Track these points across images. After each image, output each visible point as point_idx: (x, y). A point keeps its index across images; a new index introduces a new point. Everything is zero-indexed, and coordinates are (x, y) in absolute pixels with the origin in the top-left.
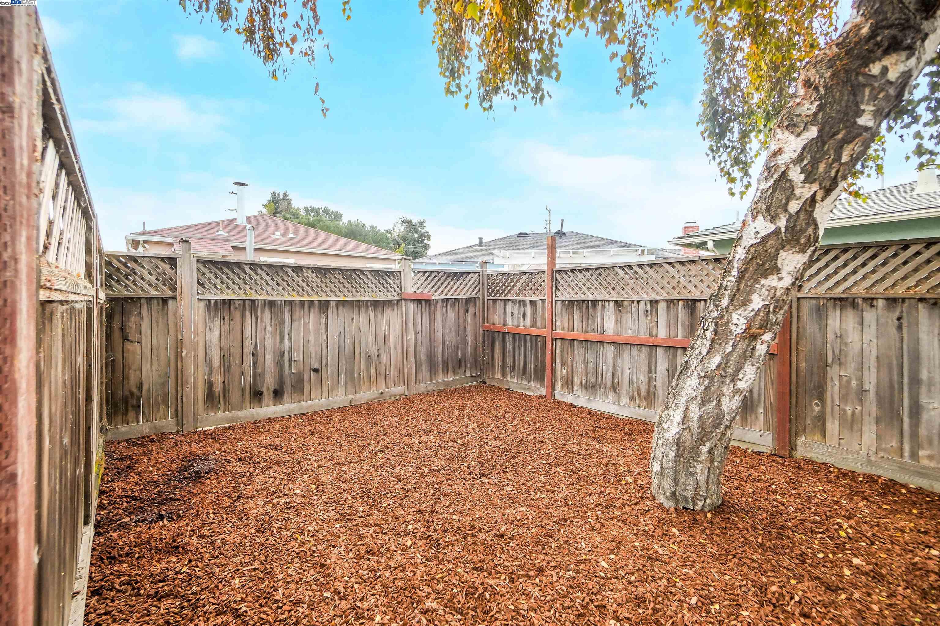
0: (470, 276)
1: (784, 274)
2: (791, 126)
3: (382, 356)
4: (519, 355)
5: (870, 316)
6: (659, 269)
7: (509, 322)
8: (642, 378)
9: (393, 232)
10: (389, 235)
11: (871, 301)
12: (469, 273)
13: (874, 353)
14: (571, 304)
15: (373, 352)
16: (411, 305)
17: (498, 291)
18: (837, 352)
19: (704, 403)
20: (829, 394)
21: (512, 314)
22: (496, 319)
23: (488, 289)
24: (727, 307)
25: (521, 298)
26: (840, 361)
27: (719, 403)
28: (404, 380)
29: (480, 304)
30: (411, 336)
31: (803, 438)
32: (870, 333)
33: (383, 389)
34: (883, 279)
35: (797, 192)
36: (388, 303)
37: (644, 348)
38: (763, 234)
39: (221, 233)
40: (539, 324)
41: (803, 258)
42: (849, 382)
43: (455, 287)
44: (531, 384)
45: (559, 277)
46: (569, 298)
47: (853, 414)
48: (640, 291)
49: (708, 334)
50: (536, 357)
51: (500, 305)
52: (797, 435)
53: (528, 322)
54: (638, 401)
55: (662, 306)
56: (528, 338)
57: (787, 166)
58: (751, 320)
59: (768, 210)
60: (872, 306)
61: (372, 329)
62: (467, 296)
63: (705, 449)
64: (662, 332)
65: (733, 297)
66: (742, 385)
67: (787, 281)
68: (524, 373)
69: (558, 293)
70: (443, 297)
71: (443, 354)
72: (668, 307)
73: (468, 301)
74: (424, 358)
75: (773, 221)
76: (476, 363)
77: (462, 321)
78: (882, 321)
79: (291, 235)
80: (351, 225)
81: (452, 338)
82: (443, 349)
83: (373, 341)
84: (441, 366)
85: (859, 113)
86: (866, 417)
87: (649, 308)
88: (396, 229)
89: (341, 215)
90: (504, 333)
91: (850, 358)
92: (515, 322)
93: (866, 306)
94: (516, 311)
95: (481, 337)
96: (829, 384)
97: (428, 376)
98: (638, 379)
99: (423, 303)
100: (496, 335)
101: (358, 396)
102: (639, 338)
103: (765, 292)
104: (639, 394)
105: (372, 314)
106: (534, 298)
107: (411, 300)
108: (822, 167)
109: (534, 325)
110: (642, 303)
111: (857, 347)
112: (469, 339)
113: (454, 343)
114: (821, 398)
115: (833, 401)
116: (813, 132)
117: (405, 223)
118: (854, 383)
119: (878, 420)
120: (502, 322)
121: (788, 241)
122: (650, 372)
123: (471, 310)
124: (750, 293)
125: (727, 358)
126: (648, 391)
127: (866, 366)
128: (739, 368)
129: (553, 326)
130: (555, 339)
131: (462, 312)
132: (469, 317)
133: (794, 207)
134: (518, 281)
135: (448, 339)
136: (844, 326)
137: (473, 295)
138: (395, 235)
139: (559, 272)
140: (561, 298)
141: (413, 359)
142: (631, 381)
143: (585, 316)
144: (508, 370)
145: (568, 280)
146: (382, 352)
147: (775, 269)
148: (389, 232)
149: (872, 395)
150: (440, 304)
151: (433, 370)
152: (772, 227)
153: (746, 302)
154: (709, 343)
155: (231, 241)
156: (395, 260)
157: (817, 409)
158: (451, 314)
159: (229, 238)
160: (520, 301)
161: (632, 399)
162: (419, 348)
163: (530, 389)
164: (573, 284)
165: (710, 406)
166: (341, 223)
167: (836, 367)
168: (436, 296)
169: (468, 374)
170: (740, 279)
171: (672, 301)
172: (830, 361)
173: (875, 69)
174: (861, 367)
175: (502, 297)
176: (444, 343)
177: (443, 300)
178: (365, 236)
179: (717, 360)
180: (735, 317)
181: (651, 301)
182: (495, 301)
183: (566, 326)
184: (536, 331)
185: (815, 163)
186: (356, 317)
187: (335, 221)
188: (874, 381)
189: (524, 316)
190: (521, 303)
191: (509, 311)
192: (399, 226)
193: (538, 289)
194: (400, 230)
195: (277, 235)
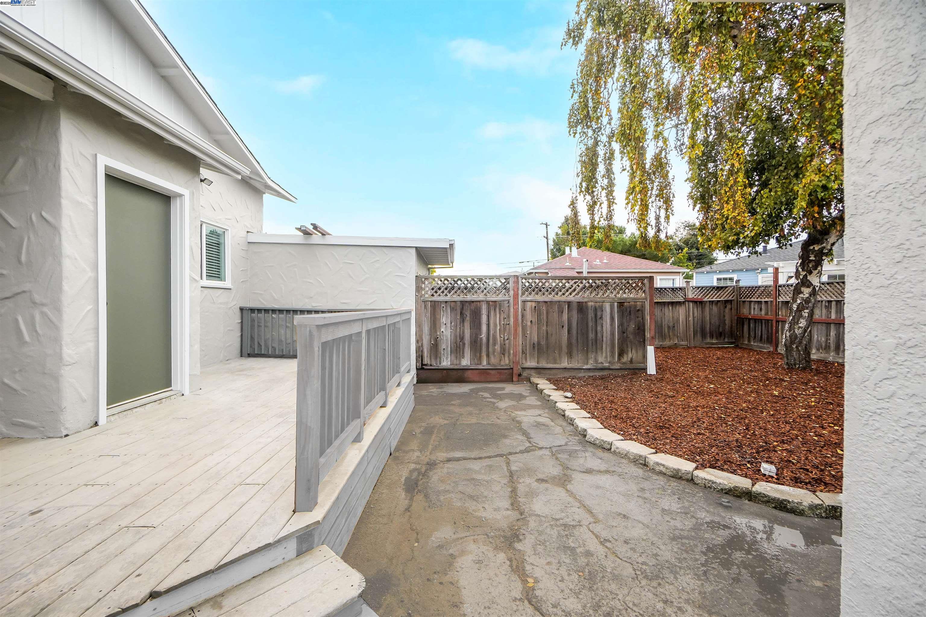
0: (728, 288)
3: (676, 327)
4: (758, 330)
6: (832, 285)
7: (752, 313)
8: (823, 339)
9: (674, 237)
10: (670, 241)
12: (727, 287)
15: (671, 324)
16: (691, 304)
17: (746, 296)
21: (754, 309)
22: (745, 311)
23: (740, 295)
25: (759, 300)
27: (794, 331)
28: (687, 339)
29: (734, 305)
30: (691, 319)
33: (676, 342)
36: (679, 303)
37: (824, 324)
39: (568, 264)
40: (769, 313)
43: (718, 294)
44: (765, 345)
45: (780, 288)
46: (785, 300)
48: (823, 296)
50: (768, 331)
51: (747, 305)
53: (763, 312)
54: (821, 351)
55: (834, 304)
56: (763, 321)
61: (671, 314)
62: (726, 299)
63: (794, 346)
64: (833, 316)
68: (761, 340)
69: (780, 297)
70: (709, 300)
71: (710, 329)
72: (837, 304)
73: (726, 302)
74: (699, 330)
76: (732, 334)
77: (722, 312)
79: (605, 261)
80: (635, 238)
81: (715, 320)
82: (710, 326)
83: (671, 319)
84: (709, 335)
87: (827, 304)
88: (678, 234)
89: (624, 229)
90: (750, 319)
92: (756, 313)
94: (756, 307)
95: (736, 321)
97: (701, 340)
98: (821, 339)
99: (698, 303)
100: (745, 320)
101: (664, 343)
102: (822, 320)
104: (822, 348)
105: (670, 308)
106: (766, 300)
107: (691, 301)
109: (767, 314)
110: (824, 302)
112: (727, 322)
113: (717, 323)
117: (688, 226)
120: (748, 312)
122: (827, 336)
123: (729, 306)
125: (794, 317)
126: (826, 345)
129: (777, 314)
130: (778, 321)
131: (722, 308)
132: (727, 310)
133: (801, 277)
134: (758, 290)
135: (713, 322)
137: (730, 298)
138: (677, 240)
139: (780, 286)
140: (781, 300)
141: (692, 330)
142: (818, 340)
144: (752, 339)
145: (786, 290)
146: (676, 325)
148: (671, 237)
150: (708, 304)
151: (704, 336)
155: (574, 269)
156: (679, 273)
158: (715, 308)
159: (572, 267)
160: (759, 301)
161: (818, 350)
162: (696, 325)
163: (764, 348)
164: (788, 293)
165: (792, 332)
166: (624, 236)
168: (706, 299)
169: (726, 340)
171: (838, 301)
175: (748, 300)
176: (710, 323)
177: (710, 301)
181: (828, 301)
182: (744, 302)
183: (784, 314)
184: (768, 317)
186: (663, 309)
187: (620, 235)
189: (761, 309)
190: (760, 303)
191: (752, 307)
192: (682, 230)
193: (769, 295)
194: (682, 234)
195: (598, 262)
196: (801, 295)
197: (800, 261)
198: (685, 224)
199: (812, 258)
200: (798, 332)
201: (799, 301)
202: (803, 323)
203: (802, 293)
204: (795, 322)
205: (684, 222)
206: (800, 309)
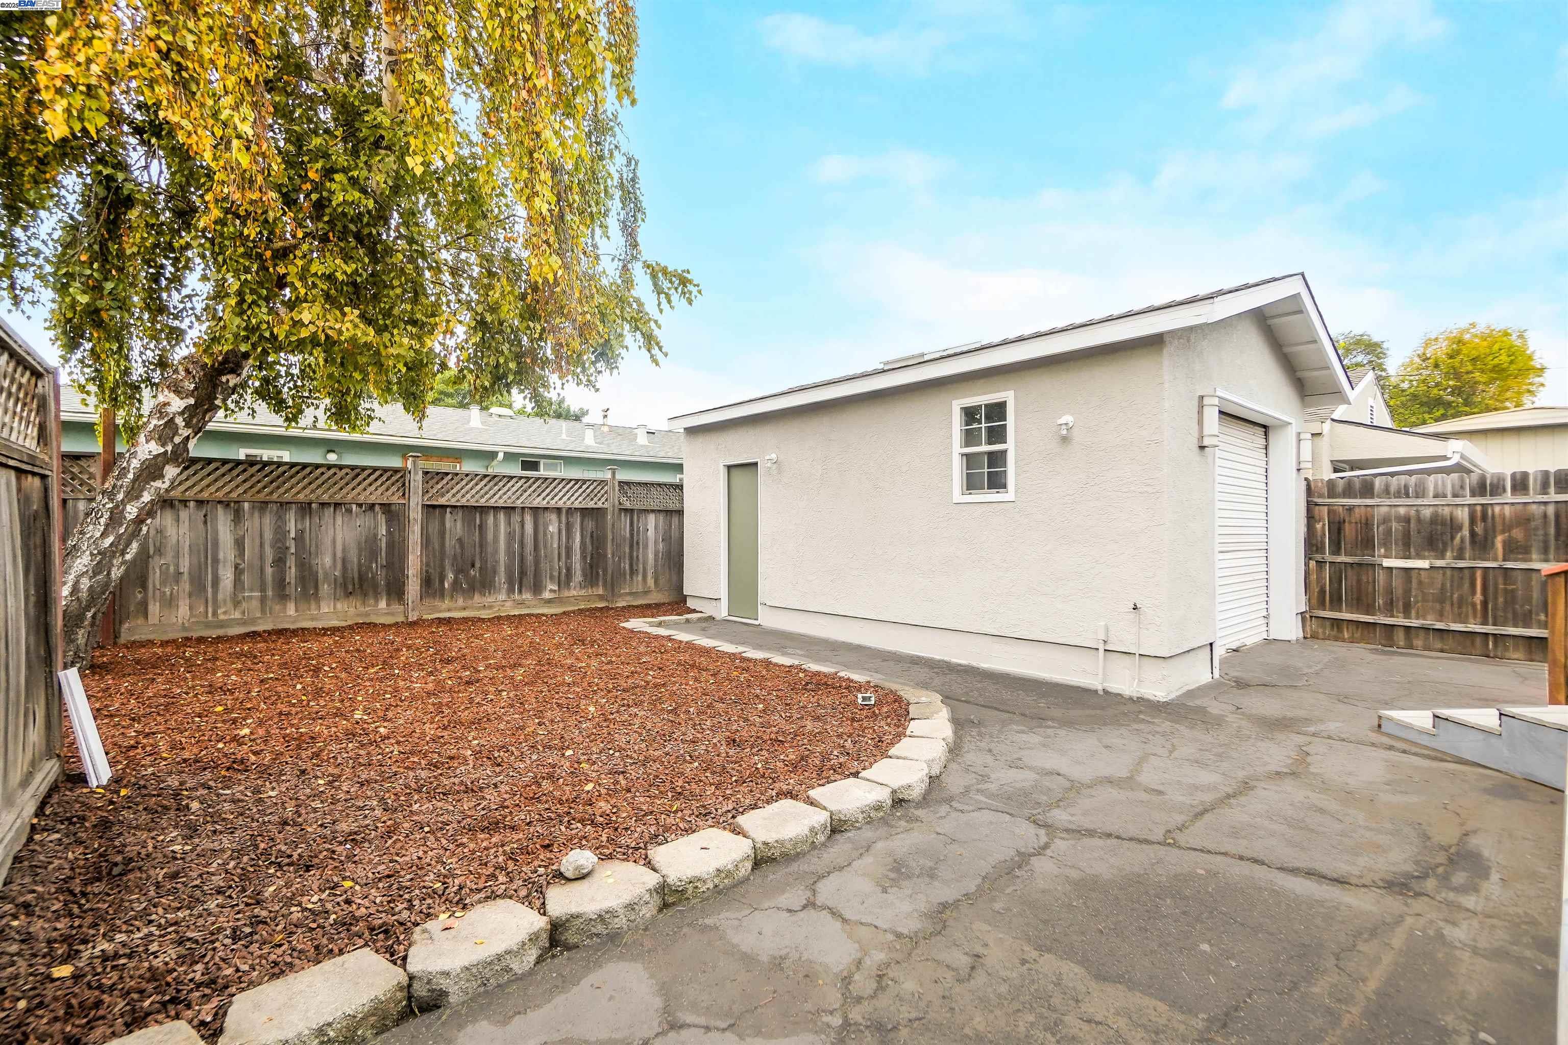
1: (166, 480)
2: (177, 392)
5: (184, 514)
11: (185, 503)
13: (187, 543)
18: (158, 544)
19: (95, 574)
20: (150, 581)
24: (123, 500)
26: (159, 551)
27: (109, 574)
31: (126, 625)
32: (184, 528)
34: (194, 485)
35: (180, 432)
38: (155, 453)
41: (178, 470)
42: (168, 569)
47: (172, 593)
49: (102, 521)
52: (120, 623)
57: (174, 414)
58: (141, 509)
59: (160, 438)
60: (186, 506)
65: (127, 494)
66: (128, 557)
67: (166, 485)
75: (163, 445)
78: (193, 517)
85: (216, 398)
86: (181, 594)
91: (168, 549)
93: (181, 507)
96: (151, 572)
103: (153, 490)
108: (195, 421)
111: (174, 540)
114: (144, 587)
115: (154, 586)
116: (192, 401)
118: (172, 569)
119: (190, 595)
121: (171, 460)
124: (142, 491)
125: (119, 537)
127: (181, 555)
128: (128, 544)
133: (177, 440)
136: (164, 523)
147: (161, 476)
149: (186, 577)
152: (162, 450)
153: (138, 497)
154: (102, 528)
157: (139, 596)
165: (100, 577)
167: (157, 558)
170: (134, 481)
172: (151, 552)
173: (224, 379)
174: (177, 556)
179: (110, 539)
180: (128, 508)
185: (191, 417)
188: (187, 564)
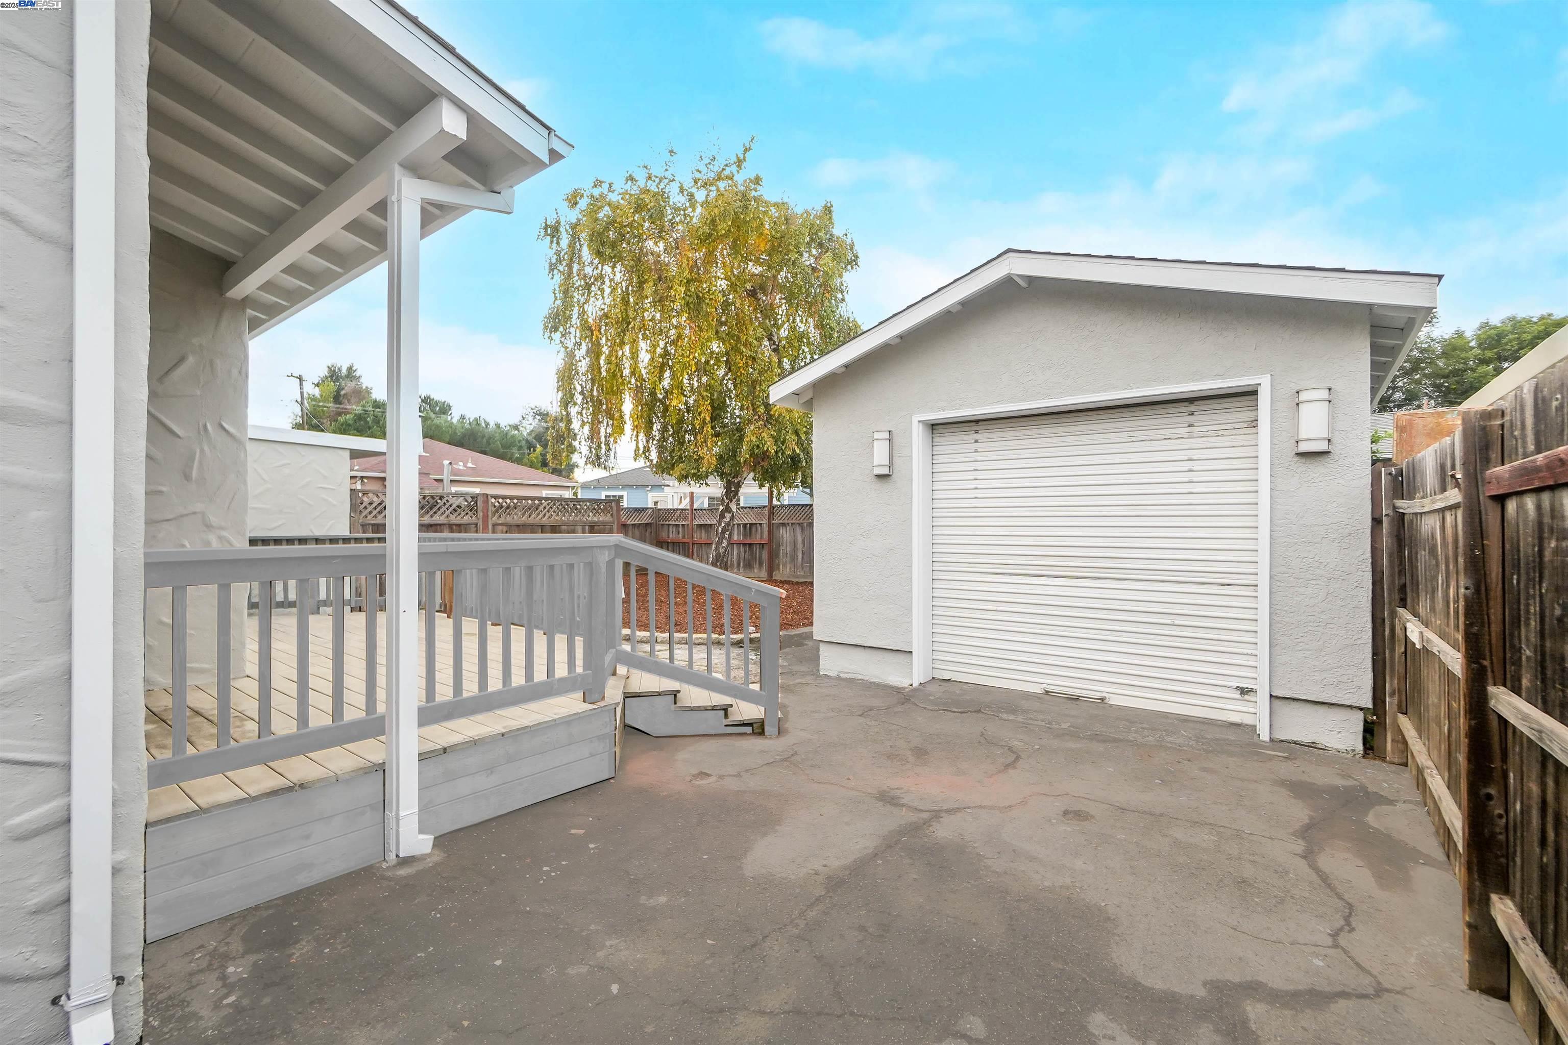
0: (648, 510)
7: (671, 536)
14: (700, 526)
17: (664, 519)
21: (672, 532)
22: (664, 534)
23: (659, 518)
25: (677, 523)
29: (654, 526)
40: (686, 537)
43: (639, 517)
45: (695, 513)
46: (700, 523)
51: (666, 527)
53: (681, 536)
56: (681, 544)
62: (646, 522)
69: (695, 521)
73: (647, 524)
77: (643, 535)
79: (471, 465)
88: (525, 423)
89: (450, 407)
90: (668, 543)
92: (674, 536)
94: (674, 530)
100: (663, 543)
106: (684, 523)
109: (684, 537)
117: (540, 415)
120: (667, 535)
123: (649, 530)
129: (693, 537)
130: (693, 544)
131: (643, 531)
132: (648, 533)
134: (675, 513)
137: (650, 521)
139: (695, 510)
140: (696, 523)
143: (707, 532)
145: (699, 514)
148: (516, 427)
150: (631, 527)
155: (429, 474)
158: (637, 532)
159: (425, 471)
164: (701, 516)
165: (717, 551)
168: (628, 522)
175: (667, 522)
177: (632, 524)
178: (490, 438)
182: (663, 525)
183: (699, 537)
184: (685, 540)
189: (679, 532)
190: (677, 525)
191: (671, 529)
192: (531, 419)
193: (685, 519)
194: (531, 424)
195: (461, 466)
196: (725, 520)
197: (725, 491)
198: (535, 411)
199: (733, 489)
200: (722, 550)
201: (723, 525)
202: (725, 543)
203: (725, 517)
204: (719, 543)
205: (533, 407)
206: (723, 532)
